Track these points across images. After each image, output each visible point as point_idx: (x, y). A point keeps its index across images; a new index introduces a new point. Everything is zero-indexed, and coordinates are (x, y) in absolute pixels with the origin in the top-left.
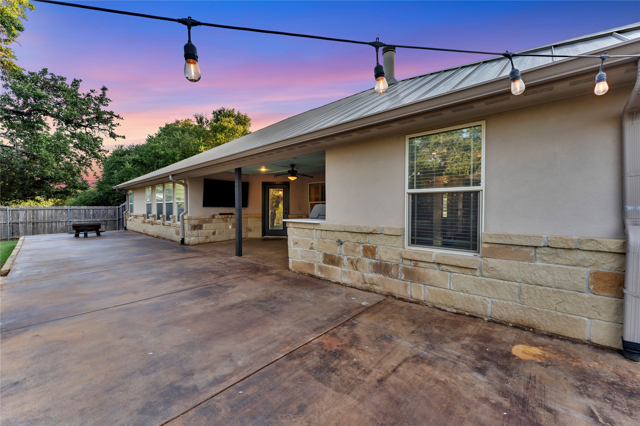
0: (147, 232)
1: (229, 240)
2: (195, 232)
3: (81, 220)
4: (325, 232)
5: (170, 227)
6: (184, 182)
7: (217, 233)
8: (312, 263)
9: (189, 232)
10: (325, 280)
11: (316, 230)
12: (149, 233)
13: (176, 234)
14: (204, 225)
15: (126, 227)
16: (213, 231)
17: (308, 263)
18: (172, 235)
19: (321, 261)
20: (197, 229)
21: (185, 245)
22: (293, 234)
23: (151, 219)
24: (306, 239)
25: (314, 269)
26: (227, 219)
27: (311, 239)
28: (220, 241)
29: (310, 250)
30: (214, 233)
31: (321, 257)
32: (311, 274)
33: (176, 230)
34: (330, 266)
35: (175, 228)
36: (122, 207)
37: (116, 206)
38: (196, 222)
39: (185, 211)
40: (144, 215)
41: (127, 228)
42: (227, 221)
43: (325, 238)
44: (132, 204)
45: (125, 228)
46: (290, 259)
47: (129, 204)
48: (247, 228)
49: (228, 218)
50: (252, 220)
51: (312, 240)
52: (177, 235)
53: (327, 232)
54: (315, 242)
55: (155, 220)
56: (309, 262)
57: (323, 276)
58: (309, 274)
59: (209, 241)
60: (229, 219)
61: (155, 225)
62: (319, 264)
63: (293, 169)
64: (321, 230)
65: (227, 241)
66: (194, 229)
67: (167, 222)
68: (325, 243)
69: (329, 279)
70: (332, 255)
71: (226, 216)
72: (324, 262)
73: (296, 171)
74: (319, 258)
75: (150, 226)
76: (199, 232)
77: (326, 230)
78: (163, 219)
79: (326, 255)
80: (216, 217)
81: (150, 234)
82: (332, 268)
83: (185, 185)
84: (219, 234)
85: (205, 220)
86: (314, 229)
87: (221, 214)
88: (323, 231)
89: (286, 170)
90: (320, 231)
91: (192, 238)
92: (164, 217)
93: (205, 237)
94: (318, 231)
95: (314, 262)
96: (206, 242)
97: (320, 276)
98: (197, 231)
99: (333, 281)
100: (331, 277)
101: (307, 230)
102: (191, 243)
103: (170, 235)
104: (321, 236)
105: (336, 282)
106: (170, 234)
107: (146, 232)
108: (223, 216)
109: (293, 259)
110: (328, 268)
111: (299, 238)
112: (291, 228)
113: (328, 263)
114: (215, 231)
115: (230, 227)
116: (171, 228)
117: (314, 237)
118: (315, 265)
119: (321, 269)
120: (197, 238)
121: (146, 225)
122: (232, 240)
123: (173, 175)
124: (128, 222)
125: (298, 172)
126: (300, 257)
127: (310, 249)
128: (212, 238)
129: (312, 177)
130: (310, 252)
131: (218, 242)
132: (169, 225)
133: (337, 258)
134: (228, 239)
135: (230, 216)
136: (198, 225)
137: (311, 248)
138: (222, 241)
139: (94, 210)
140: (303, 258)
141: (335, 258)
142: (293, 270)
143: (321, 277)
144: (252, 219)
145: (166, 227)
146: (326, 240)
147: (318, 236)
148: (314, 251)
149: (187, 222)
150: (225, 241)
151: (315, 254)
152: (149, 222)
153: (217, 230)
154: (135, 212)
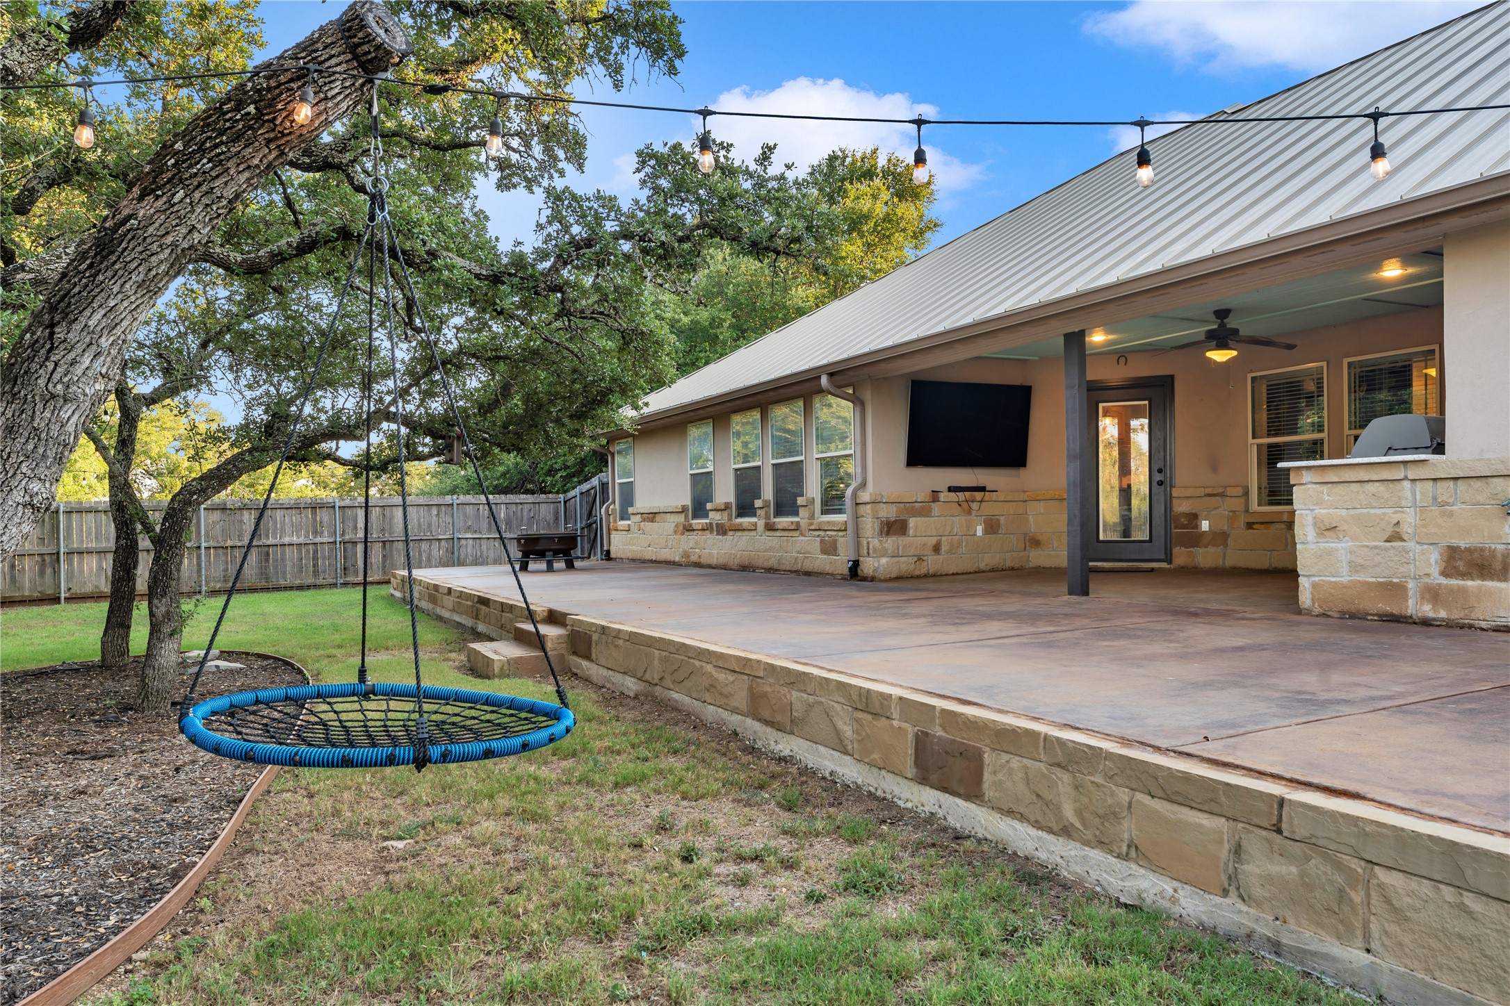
0: (700, 557)
1: (976, 572)
2: (891, 542)
3: (480, 536)
4: (1451, 483)
5: (796, 534)
6: (851, 391)
7: (944, 548)
8: (1395, 580)
9: (875, 542)
10: (1451, 627)
11: (1414, 480)
12: (704, 561)
13: (824, 551)
14: (912, 522)
15: (608, 552)
16: (933, 541)
17: (1380, 583)
18: (806, 558)
19: (1435, 571)
20: (895, 534)
21: (864, 579)
22: (1316, 504)
23: (715, 517)
24: (1372, 511)
25: (1406, 598)
26: (971, 504)
27: (1390, 511)
28: (953, 574)
29: (1388, 544)
30: (937, 549)
31: (1433, 561)
32: (1392, 615)
33: (822, 541)
34: (1470, 583)
35: (817, 533)
36: (582, 494)
37: (557, 492)
38: (889, 513)
39: (859, 480)
40: (684, 510)
41: (613, 555)
42: (969, 511)
43: (1451, 500)
44: (632, 480)
45: (608, 556)
46: (1302, 580)
47: (618, 481)
48: (1026, 534)
49: (973, 502)
50: (1042, 511)
51: (1396, 512)
52: (829, 554)
53: (1459, 482)
54: (1409, 520)
55: (730, 519)
56: (1381, 580)
57: (1443, 614)
58: (1385, 616)
59: (924, 571)
60: (975, 506)
61: (731, 533)
62: (1426, 580)
63: (1222, 325)
64: (1435, 480)
65: (970, 573)
66: (888, 534)
67: (784, 521)
68: (1451, 515)
69: (1466, 621)
70: (1482, 550)
71: (967, 494)
72: (1444, 573)
73: (1236, 331)
74: (1430, 563)
75: (711, 539)
76: (900, 542)
77: (1456, 479)
78: (766, 512)
79: (1452, 553)
80: (942, 497)
81: (714, 562)
82: (1479, 588)
83: (857, 401)
84: (950, 552)
85: (913, 507)
86: (1406, 478)
87: (950, 489)
88: (1439, 483)
89: (1199, 331)
90: (1431, 483)
91: (884, 560)
92: (769, 506)
93: (916, 559)
94: (1419, 485)
95: (1405, 577)
96: (917, 573)
97: (1431, 615)
98: (894, 538)
99: (1484, 625)
100: (1477, 614)
101: (1377, 484)
102: (881, 574)
103: (797, 558)
104: (1435, 499)
105: (1497, 626)
106: (798, 552)
107: (694, 558)
108: (960, 494)
109: (1316, 579)
110: (1463, 591)
111: (1344, 512)
112: (1310, 486)
113: (1463, 575)
114: (940, 541)
115: (979, 531)
116: (802, 535)
117: (1404, 503)
118: (1410, 585)
119: (1432, 593)
120: (895, 560)
121: (693, 537)
122: (983, 572)
123: (831, 375)
124: (615, 537)
125: (1241, 333)
126: (1345, 569)
127: (1387, 541)
128: (933, 563)
129: (1291, 347)
130: (1386, 549)
131: (946, 575)
132: (793, 527)
133: (1499, 555)
134: (974, 568)
135: (978, 495)
136: (896, 521)
137: (1396, 537)
138: (957, 574)
139: (509, 506)
140: (1357, 572)
141: (1494, 556)
142: (1317, 610)
143: (1434, 619)
144: (1041, 507)
145: (778, 534)
146: (1454, 508)
147: (1421, 500)
148: (1404, 544)
149: (869, 512)
150: (966, 573)
151: (1407, 552)
152: (707, 528)
153: (944, 539)
154: (642, 503)
